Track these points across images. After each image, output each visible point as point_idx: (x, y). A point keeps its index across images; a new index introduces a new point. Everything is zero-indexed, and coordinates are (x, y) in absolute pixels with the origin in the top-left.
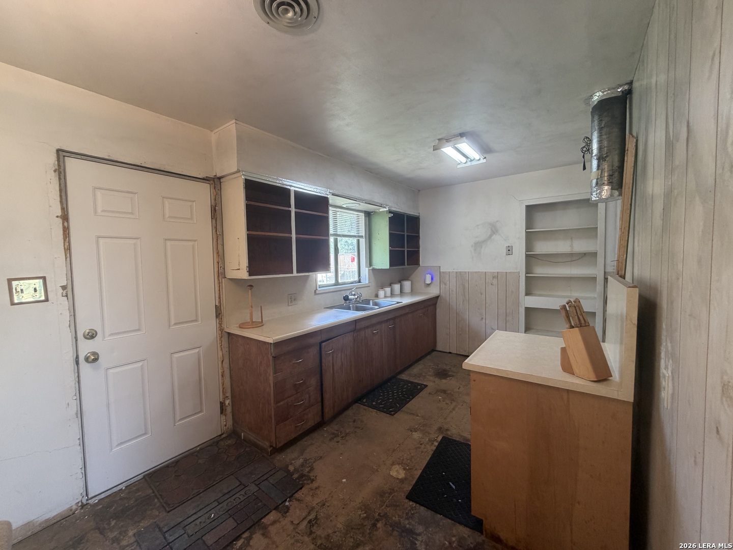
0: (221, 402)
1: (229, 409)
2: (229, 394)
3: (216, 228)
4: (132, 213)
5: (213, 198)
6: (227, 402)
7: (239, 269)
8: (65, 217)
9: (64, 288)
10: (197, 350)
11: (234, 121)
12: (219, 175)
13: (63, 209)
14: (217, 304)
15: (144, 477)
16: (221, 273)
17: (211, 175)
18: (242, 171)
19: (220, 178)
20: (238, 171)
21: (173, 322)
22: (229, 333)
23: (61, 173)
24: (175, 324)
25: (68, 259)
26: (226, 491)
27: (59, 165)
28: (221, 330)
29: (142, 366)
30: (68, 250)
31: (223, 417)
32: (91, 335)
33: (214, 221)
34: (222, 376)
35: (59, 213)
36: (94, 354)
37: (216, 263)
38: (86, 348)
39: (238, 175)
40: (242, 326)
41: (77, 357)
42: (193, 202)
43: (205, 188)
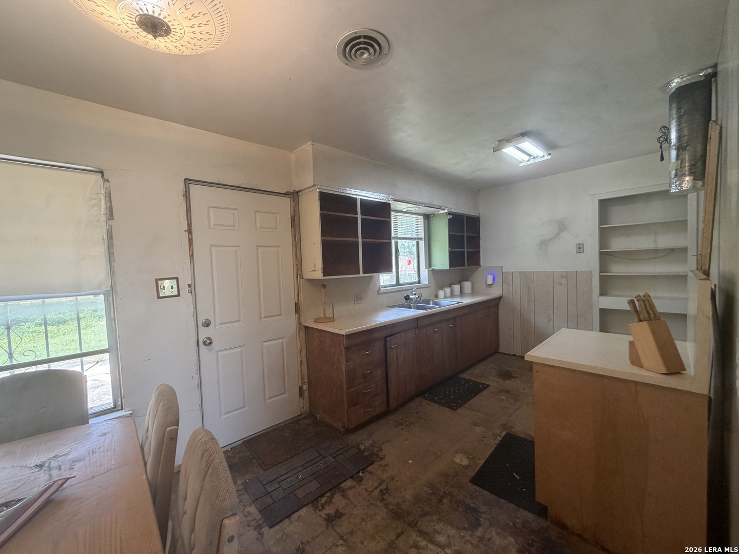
0: (299, 387)
1: (306, 394)
2: (306, 381)
3: (295, 235)
4: (234, 226)
5: (292, 209)
6: (305, 387)
7: (315, 271)
8: (190, 231)
9: (190, 286)
10: (281, 340)
11: (311, 143)
12: (297, 190)
13: (188, 225)
14: (296, 301)
15: (243, 443)
16: (299, 274)
17: (291, 190)
18: (318, 185)
19: (297, 192)
20: (314, 185)
21: (263, 316)
22: (306, 327)
23: (187, 196)
24: (265, 317)
25: (192, 263)
26: (309, 459)
27: (186, 191)
28: (300, 324)
29: (241, 350)
30: (192, 256)
31: (302, 401)
32: (207, 324)
33: (293, 229)
34: (301, 363)
35: (186, 229)
36: (209, 338)
37: (295, 266)
38: (204, 333)
39: (314, 188)
40: (316, 321)
41: (198, 341)
42: (277, 213)
43: (286, 202)
